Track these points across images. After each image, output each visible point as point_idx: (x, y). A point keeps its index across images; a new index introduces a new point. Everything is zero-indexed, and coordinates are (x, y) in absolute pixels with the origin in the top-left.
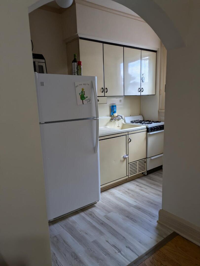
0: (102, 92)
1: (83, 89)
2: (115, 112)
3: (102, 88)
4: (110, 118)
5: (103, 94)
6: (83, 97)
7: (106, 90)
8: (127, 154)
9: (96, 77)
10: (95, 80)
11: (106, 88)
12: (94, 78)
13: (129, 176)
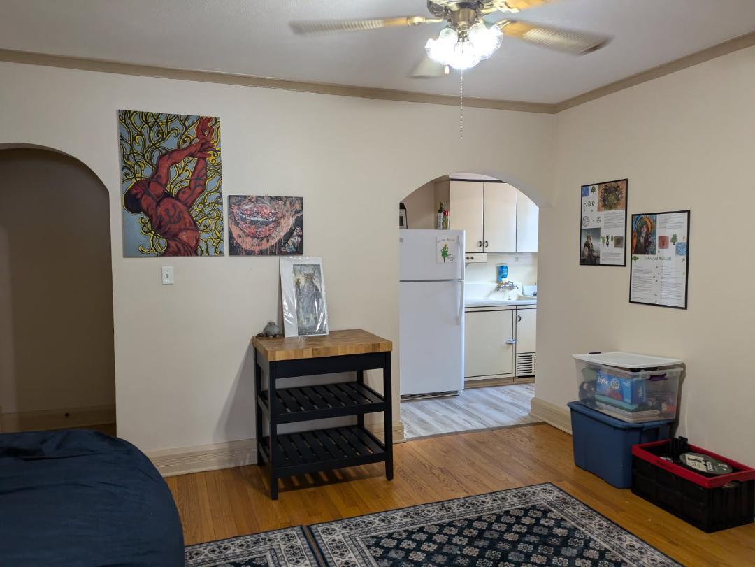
0: (480, 247)
1: (446, 246)
2: (504, 277)
3: (480, 241)
4: (495, 285)
5: (480, 250)
6: (444, 254)
7: (485, 245)
8: (514, 339)
9: (465, 231)
10: (462, 234)
11: (486, 242)
12: (461, 232)
13: (518, 375)
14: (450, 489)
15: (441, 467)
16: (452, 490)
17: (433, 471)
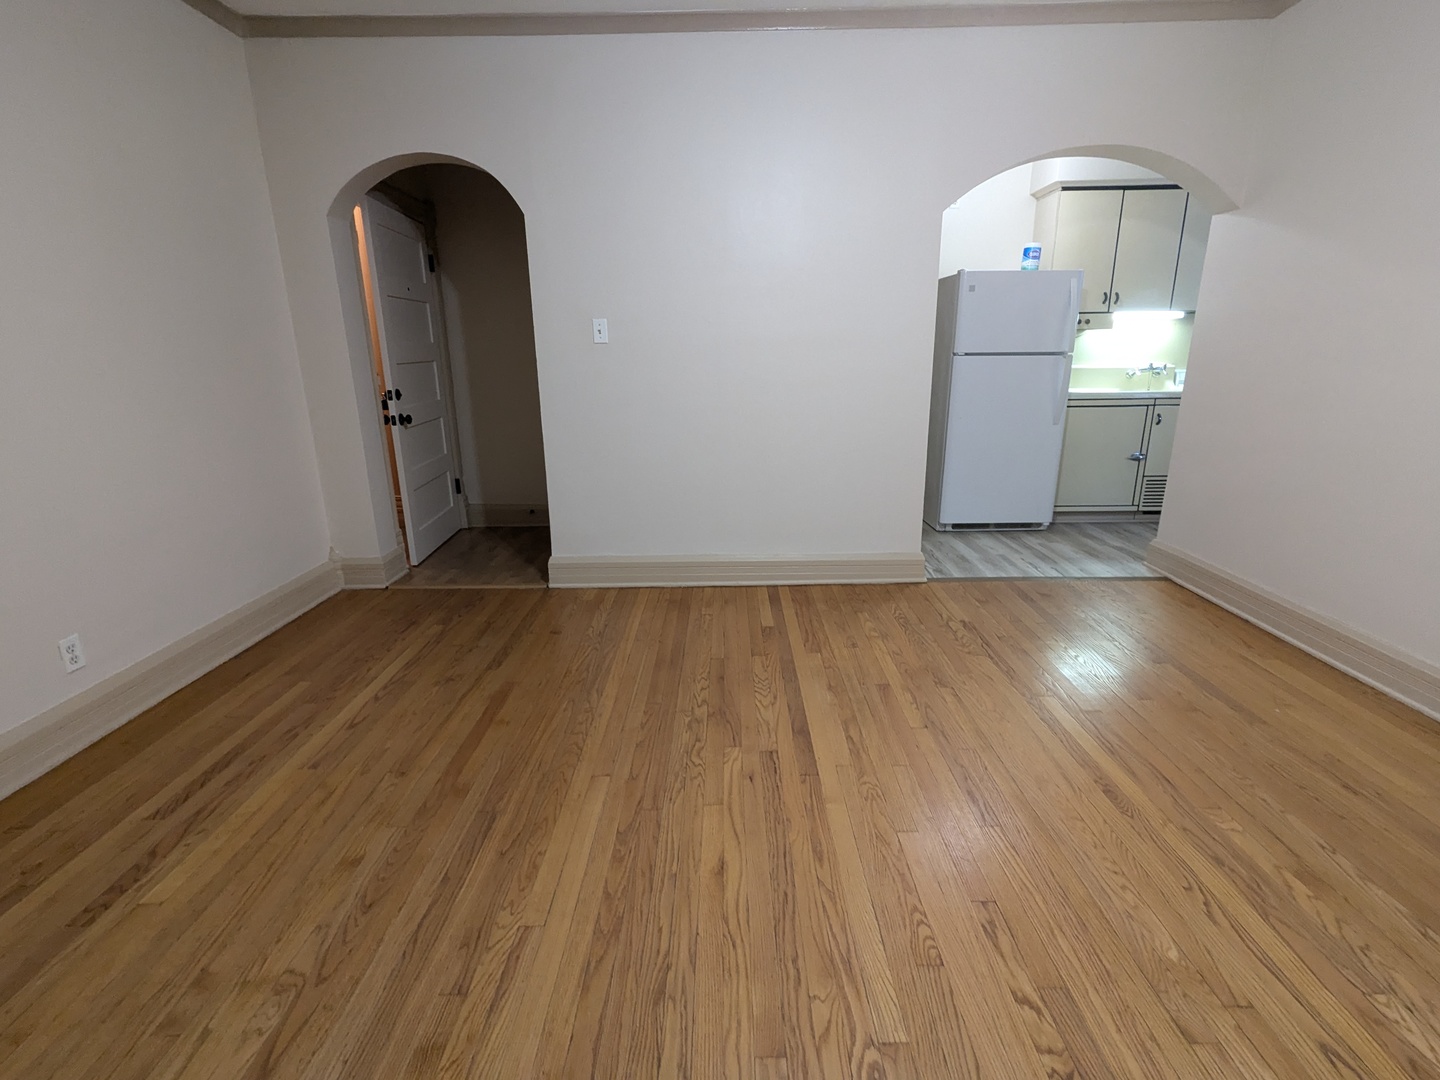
0: (1103, 303)
3: (1105, 294)
5: (1104, 307)
7: (1114, 299)
8: (1144, 452)
11: (1116, 294)
13: (1141, 509)
14: (966, 650)
15: (966, 620)
16: (969, 653)
17: (951, 624)
